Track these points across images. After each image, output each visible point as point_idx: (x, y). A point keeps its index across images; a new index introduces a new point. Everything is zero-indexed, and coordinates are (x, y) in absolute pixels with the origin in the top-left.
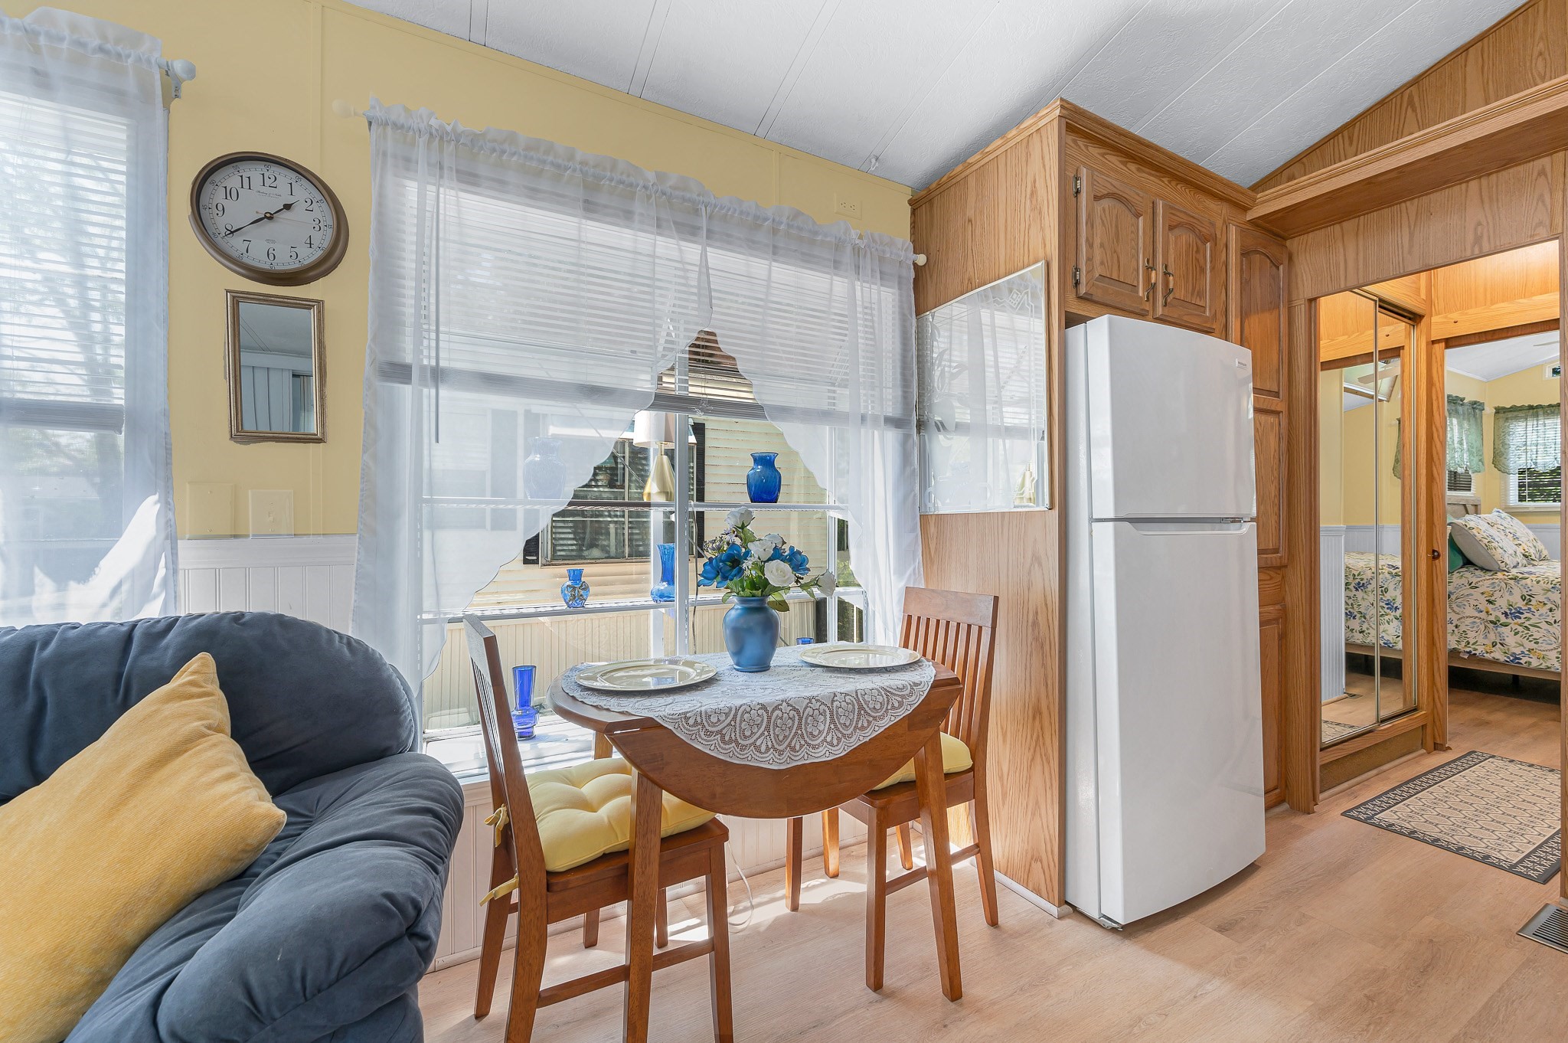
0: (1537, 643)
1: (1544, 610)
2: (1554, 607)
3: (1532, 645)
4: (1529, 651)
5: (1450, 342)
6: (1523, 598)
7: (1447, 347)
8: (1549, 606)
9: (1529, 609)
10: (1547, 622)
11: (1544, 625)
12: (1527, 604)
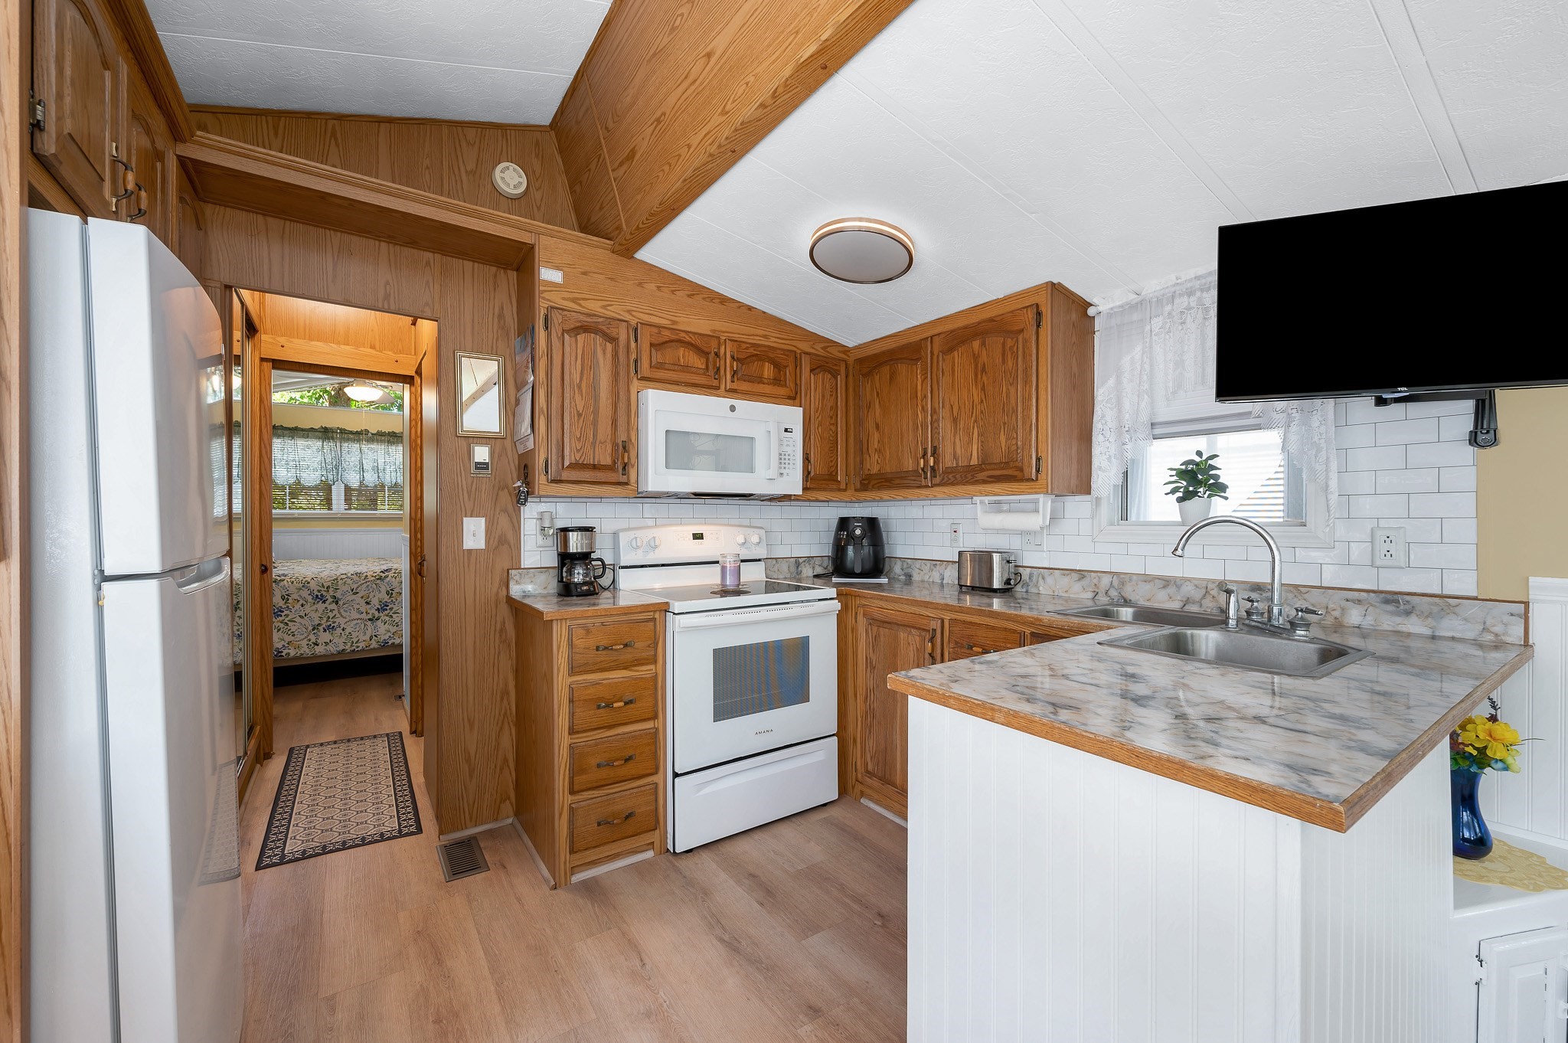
0: (293, 635)
1: (298, 606)
2: (305, 603)
3: (291, 638)
4: (288, 644)
5: (279, 364)
6: (283, 598)
7: (274, 368)
8: (301, 602)
9: (288, 607)
10: (300, 616)
11: (298, 619)
12: (286, 603)
